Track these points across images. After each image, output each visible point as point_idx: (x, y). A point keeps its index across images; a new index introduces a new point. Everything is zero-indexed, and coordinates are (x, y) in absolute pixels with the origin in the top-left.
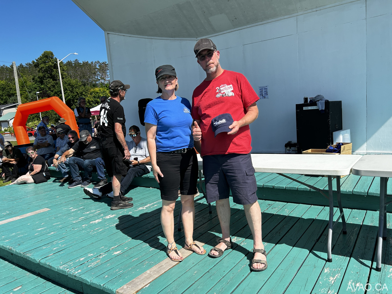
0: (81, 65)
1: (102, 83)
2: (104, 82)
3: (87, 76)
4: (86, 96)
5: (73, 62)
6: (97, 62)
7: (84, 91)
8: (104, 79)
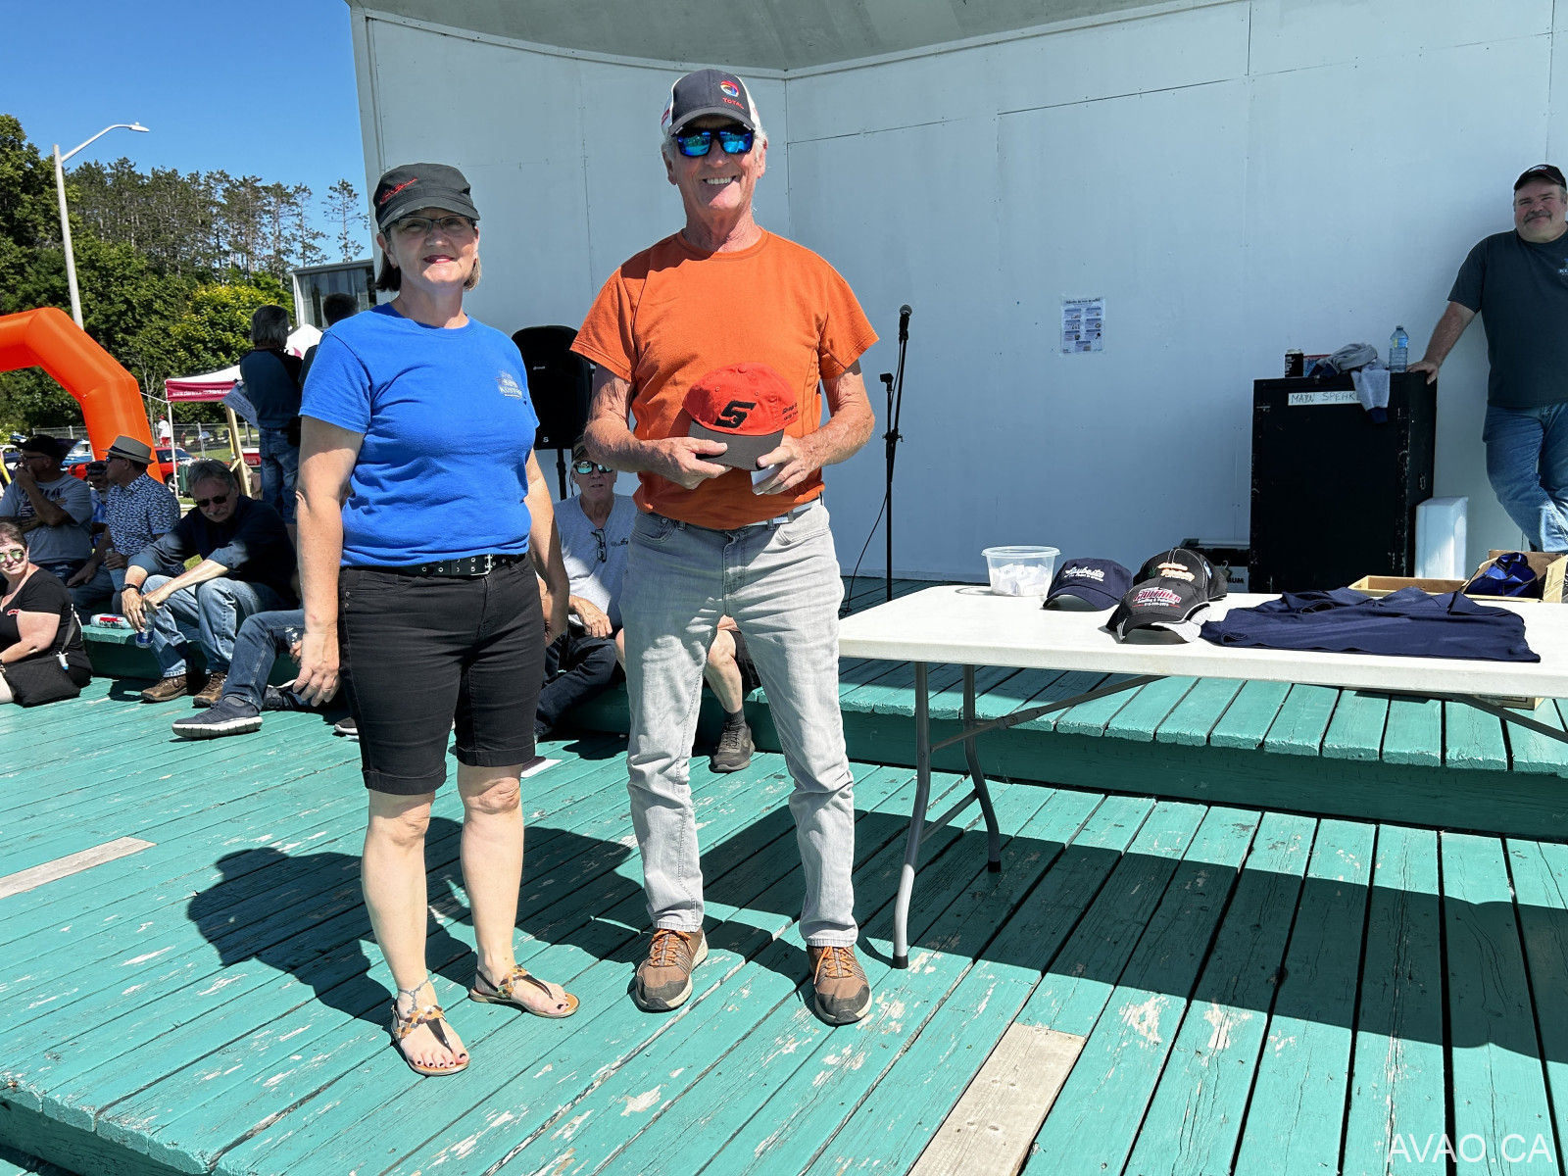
0: (143, 186)
1: (239, 267)
2: (245, 262)
3: (172, 232)
4: (166, 317)
5: (108, 168)
6: (218, 176)
7: (157, 297)
8: (248, 253)
